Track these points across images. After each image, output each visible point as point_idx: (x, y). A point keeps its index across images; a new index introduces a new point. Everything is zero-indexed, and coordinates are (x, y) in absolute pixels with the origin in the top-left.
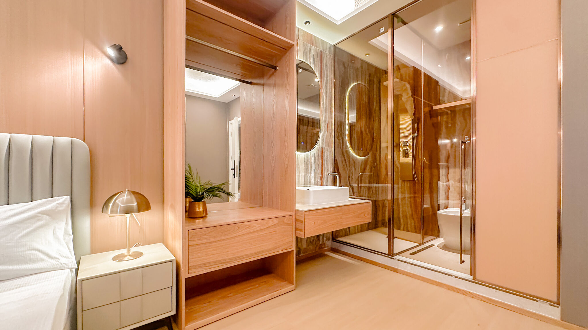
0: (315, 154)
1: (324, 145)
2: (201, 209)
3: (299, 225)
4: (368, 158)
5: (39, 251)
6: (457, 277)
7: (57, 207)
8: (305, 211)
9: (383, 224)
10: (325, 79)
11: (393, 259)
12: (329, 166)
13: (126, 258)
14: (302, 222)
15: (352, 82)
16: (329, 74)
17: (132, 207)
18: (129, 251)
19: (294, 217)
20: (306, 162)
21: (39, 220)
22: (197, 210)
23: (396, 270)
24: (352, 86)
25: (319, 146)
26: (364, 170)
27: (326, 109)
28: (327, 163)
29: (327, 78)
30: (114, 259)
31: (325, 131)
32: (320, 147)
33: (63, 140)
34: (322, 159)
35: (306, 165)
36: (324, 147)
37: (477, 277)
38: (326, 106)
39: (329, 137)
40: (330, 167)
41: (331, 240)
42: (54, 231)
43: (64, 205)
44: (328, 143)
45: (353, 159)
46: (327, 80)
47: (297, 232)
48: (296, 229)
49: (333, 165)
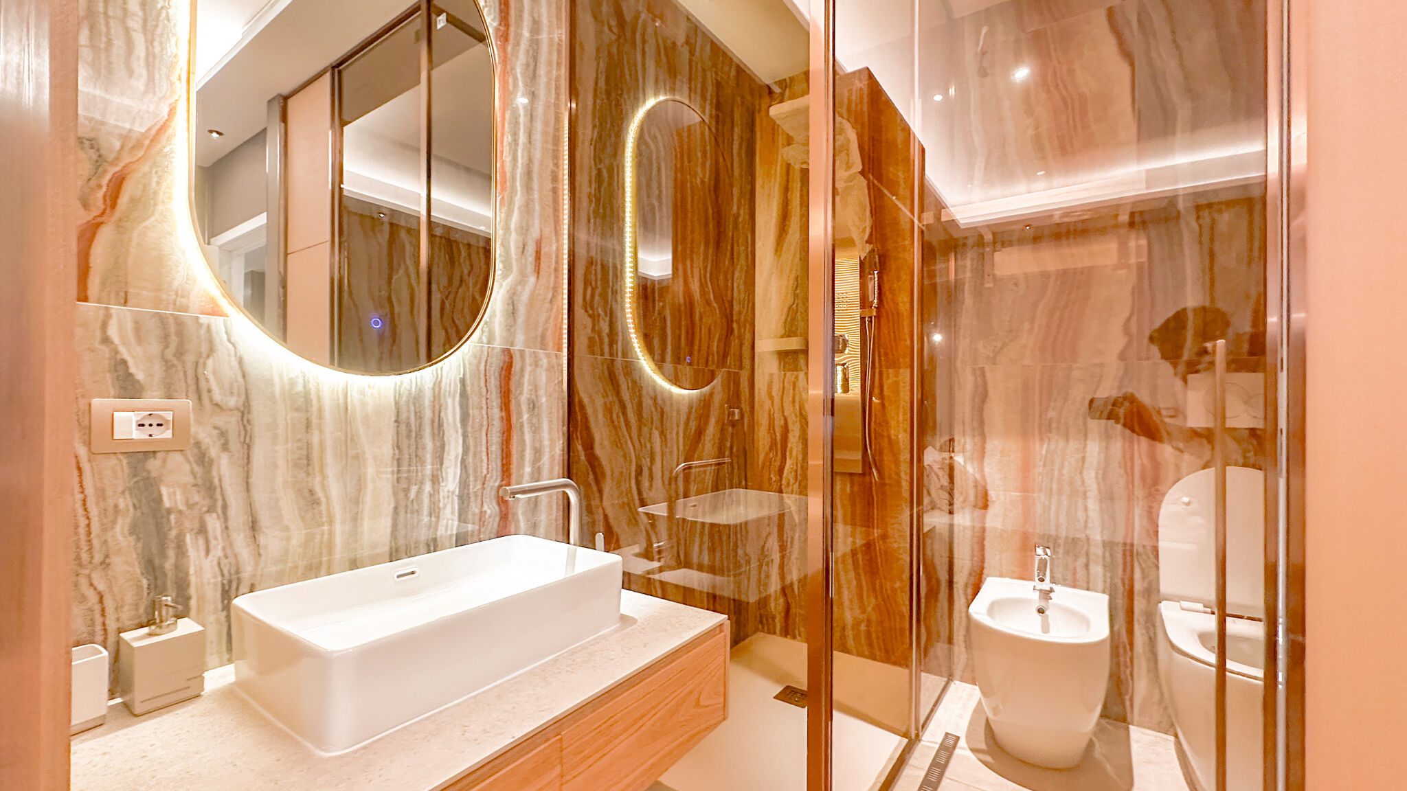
0: (463, 381)
1: (520, 338)
4: (711, 394)
9: (761, 622)
10: (527, 33)
12: (546, 435)
20: (408, 425)
25: (489, 342)
27: (529, 173)
28: (535, 420)
29: (536, 31)
31: (522, 274)
32: (498, 345)
34: (506, 405)
35: (409, 437)
36: (518, 346)
38: (530, 160)
39: (547, 305)
40: (551, 440)
44: (540, 329)
45: (655, 399)
46: (535, 44)
49: (565, 428)
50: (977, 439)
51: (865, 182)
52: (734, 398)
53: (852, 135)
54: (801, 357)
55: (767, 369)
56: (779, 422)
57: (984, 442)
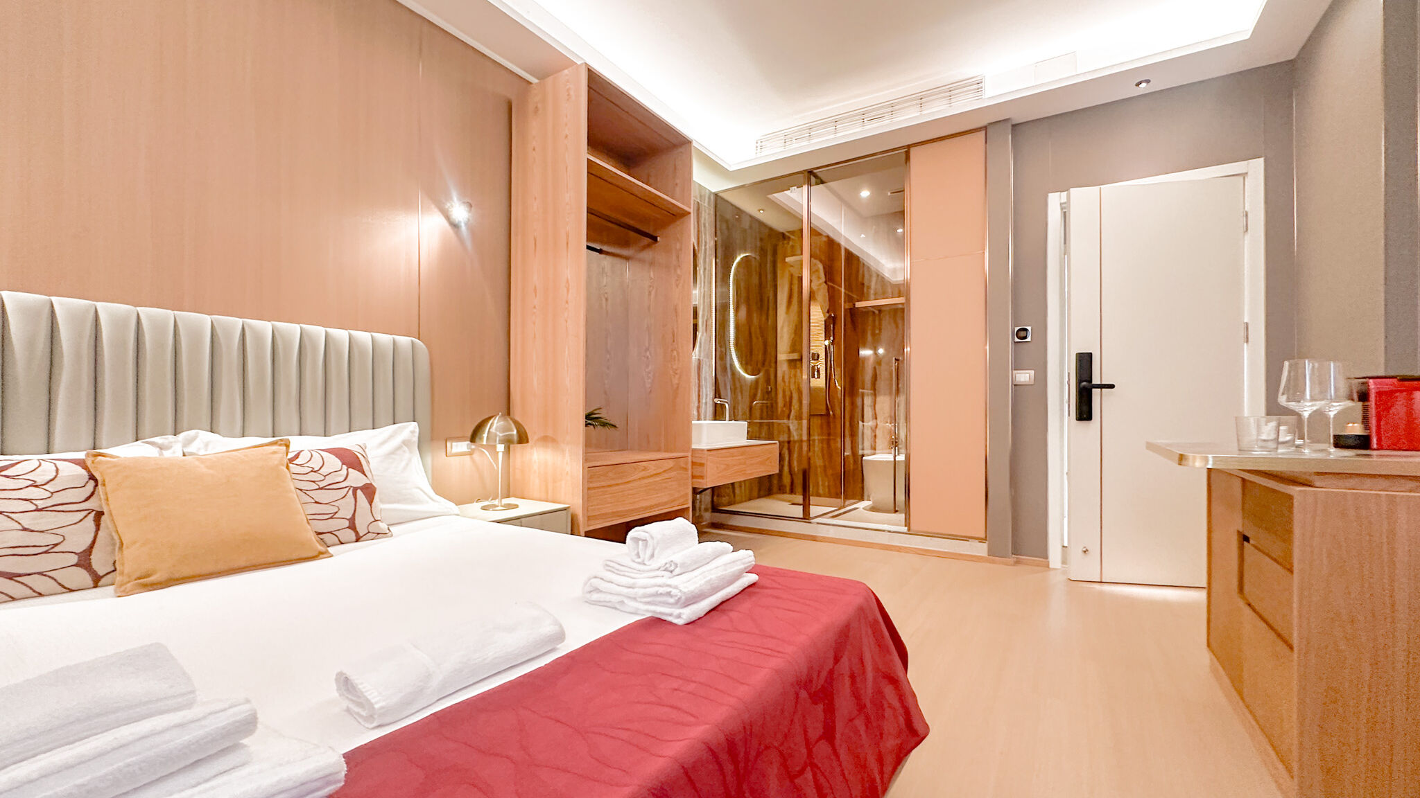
1: (702, 355)
3: (697, 472)
4: (759, 378)
6: (890, 532)
8: (708, 450)
10: (703, 248)
11: (810, 523)
13: (499, 509)
14: (702, 465)
15: (738, 252)
16: (708, 241)
17: (512, 435)
19: (690, 459)
23: (813, 538)
24: (738, 259)
25: (695, 356)
26: (753, 398)
28: (706, 384)
29: (705, 246)
30: (484, 508)
31: (703, 333)
33: (404, 340)
34: (699, 380)
36: (702, 357)
37: (912, 528)
39: (708, 343)
40: (710, 391)
41: (710, 510)
44: (707, 352)
45: (739, 379)
46: (705, 249)
47: (695, 480)
48: (693, 477)
49: (714, 388)
50: (873, 397)
51: (826, 287)
52: (768, 381)
53: (820, 266)
54: (798, 363)
55: (783, 368)
56: (788, 393)
57: (876, 397)
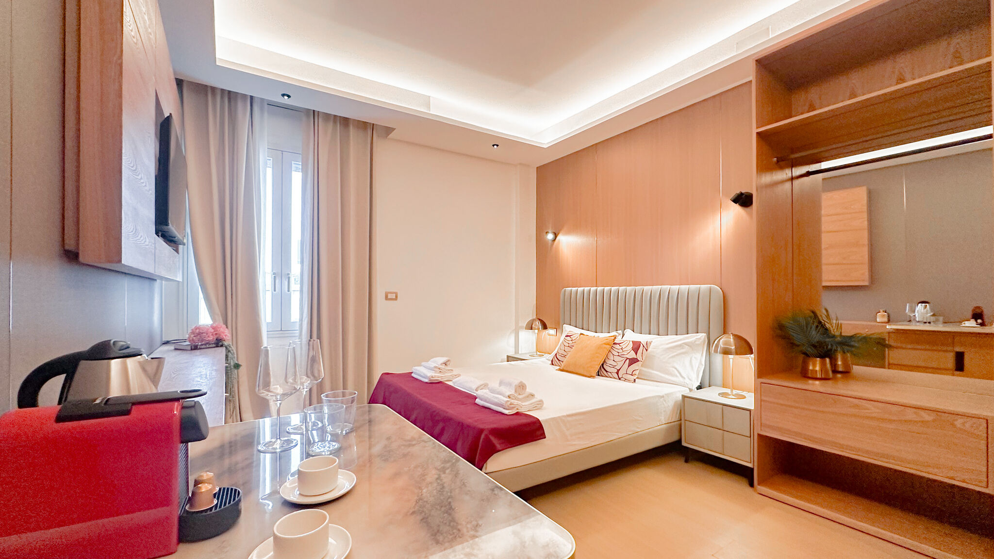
2: (818, 368)
5: (676, 369)
7: (695, 341)
13: (730, 397)
17: (731, 349)
18: (732, 391)
21: (683, 348)
22: (811, 368)
42: (691, 359)
43: (701, 341)
